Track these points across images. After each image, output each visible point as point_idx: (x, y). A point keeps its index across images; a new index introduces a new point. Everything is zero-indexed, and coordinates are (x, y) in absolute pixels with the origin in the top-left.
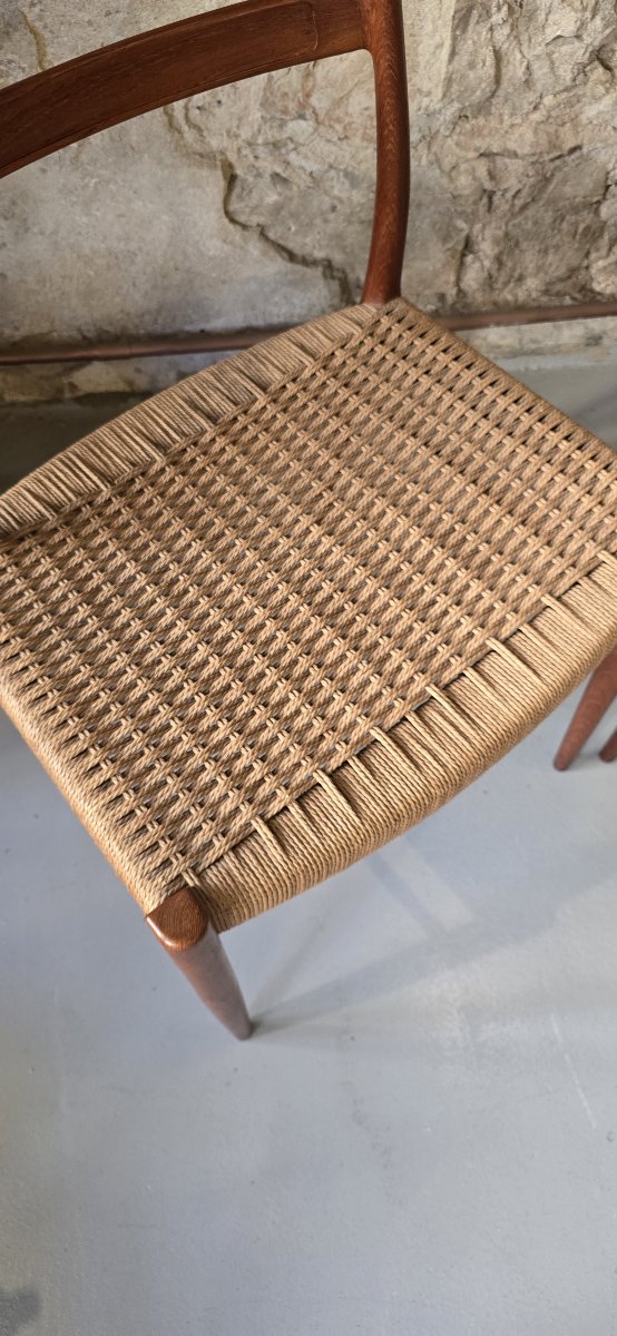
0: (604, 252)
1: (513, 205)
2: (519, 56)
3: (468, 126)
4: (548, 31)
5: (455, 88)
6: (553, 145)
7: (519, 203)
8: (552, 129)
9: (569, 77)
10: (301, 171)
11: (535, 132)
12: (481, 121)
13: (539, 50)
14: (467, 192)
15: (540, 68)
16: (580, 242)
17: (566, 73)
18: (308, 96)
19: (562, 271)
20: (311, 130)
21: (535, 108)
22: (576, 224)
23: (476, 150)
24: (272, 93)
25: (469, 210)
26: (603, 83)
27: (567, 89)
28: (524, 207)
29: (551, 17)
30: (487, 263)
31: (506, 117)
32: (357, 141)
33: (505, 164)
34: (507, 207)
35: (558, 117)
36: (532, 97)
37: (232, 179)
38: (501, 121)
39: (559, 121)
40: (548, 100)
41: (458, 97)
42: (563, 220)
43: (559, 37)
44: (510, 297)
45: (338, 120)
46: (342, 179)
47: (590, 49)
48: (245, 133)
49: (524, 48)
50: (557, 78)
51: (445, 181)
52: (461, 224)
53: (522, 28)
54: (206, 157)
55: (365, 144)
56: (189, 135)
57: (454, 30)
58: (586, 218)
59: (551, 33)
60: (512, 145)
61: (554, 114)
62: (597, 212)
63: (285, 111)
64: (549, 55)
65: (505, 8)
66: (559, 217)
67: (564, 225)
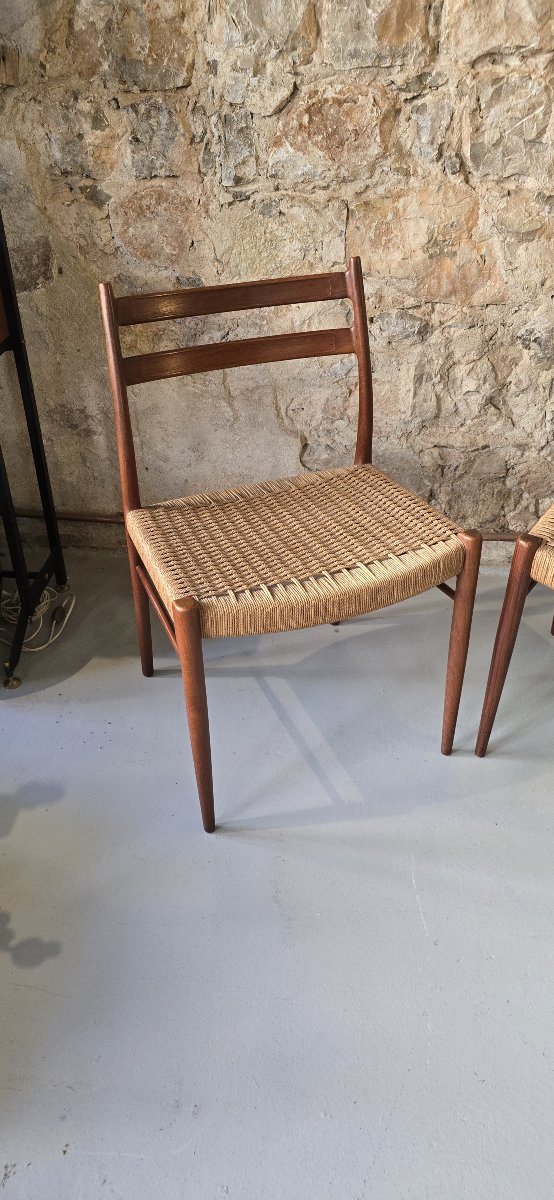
0: (512, 507)
1: (455, 474)
2: (450, 400)
3: (428, 432)
4: (463, 388)
5: (417, 410)
6: (472, 444)
7: (458, 473)
8: (473, 436)
9: (477, 410)
10: (340, 445)
11: (463, 436)
12: (434, 430)
13: (460, 397)
14: (429, 465)
15: (462, 406)
16: (497, 500)
17: (475, 409)
18: (345, 409)
19: (488, 516)
20: (346, 424)
21: (462, 425)
22: (492, 489)
23: (432, 443)
24: (328, 406)
25: (431, 475)
26: (495, 415)
27: (476, 417)
28: (461, 477)
29: (464, 382)
30: (443, 506)
31: (447, 429)
33: (449, 452)
34: (452, 474)
35: (475, 431)
36: (459, 420)
37: (305, 446)
38: (445, 431)
39: (476, 433)
40: (468, 422)
41: (420, 414)
42: (484, 486)
43: (468, 392)
47: (485, 397)
48: (314, 424)
49: (453, 396)
50: (471, 411)
51: (416, 457)
52: (427, 482)
53: (451, 388)
54: (294, 433)
56: (287, 422)
57: (415, 384)
58: (498, 486)
59: (465, 390)
60: (451, 443)
61: (473, 429)
62: (504, 483)
63: (334, 415)
64: (466, 400)
65: (439, 376)
66: (482, 484)
67: (486, 488)
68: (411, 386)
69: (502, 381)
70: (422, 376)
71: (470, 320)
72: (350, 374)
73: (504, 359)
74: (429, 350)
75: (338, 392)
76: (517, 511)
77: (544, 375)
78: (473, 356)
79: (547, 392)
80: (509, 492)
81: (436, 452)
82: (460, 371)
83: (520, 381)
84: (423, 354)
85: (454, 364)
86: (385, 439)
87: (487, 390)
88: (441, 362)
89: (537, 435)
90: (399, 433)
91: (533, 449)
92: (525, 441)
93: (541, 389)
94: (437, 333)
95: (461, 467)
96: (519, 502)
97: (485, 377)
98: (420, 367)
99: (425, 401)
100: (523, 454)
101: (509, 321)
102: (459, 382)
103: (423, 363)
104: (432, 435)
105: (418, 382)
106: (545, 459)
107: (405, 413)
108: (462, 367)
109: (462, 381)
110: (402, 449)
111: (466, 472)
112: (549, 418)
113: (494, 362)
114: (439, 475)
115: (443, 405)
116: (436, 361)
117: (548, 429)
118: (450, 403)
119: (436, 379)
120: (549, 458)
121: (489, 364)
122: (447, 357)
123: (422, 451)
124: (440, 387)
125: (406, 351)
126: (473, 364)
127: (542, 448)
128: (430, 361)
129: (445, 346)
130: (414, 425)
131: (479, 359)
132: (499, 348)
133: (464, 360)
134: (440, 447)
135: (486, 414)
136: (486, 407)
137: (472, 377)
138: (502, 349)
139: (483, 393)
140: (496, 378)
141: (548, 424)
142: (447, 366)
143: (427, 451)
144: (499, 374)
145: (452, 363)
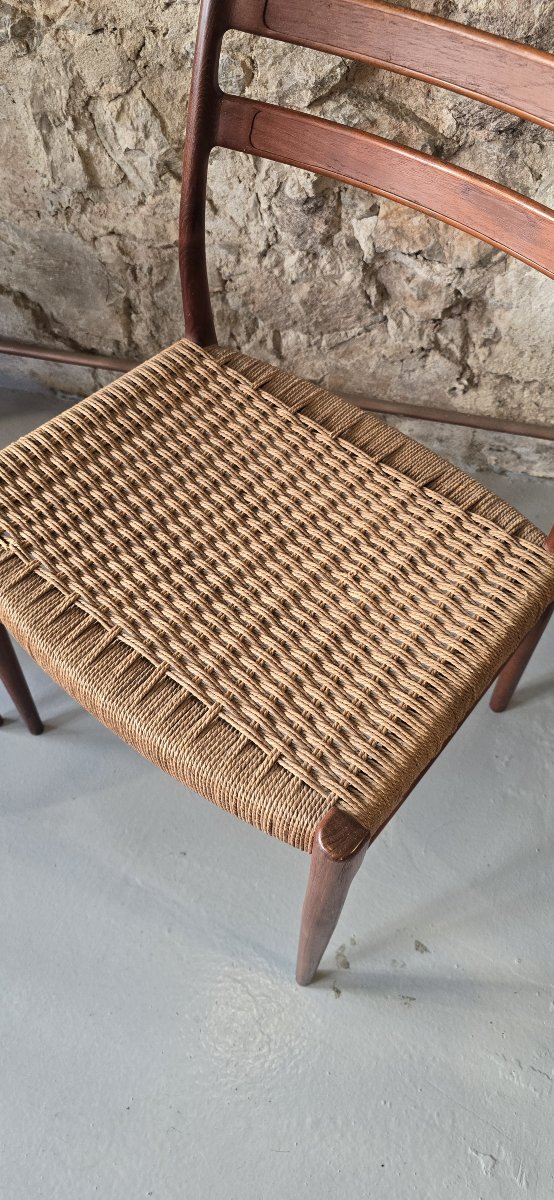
68: (37, 132)
69: (176, 136)
70: (45, 115)
71: (90, 17)
73: (170, 95)
74: (43, 70)
76: (252, 344)
78: (114, 86)
79: (251, 160)
81: (114, 240)
82: (105, 111)
84: (36, 78)
85: (90, 98)
86: (34, 214)
87: (153, 148)
88: (65, 94)
89: (253, 228)
90: (52, 209)
91: (250, 255)
92: (237, 241)
94: (48, 38)
95: (155, 271)
96: (254, 331)
97: (145, 127)
98: (36, 99)
99: (65, 159)
100: (238, 261)
101: (159, 25)
102: (110, 131)
103: (38, 93)
104: (103, 214)
105: (44, 126)
106: (271, 272)
107: (45, 176)
108: (105, 103)
109: (114, 129)
110: (62, 231)
111: (165, 278)
112: (264, 205)
113: (154, 100)
114: (130, 279)
115: (98, 168)
116: (58, 92)
117: (267, 222)
118: (108, 165)
119: (69, 124)
120: (276, 272)
121: (145, 102)
122: (72, 87)
123: (95, 239)
124: (82, 138)
125: (10, 68)
126: (120, 100)
127: (264, 254)
128: (48, 91)
129: (65, 65)
130: (66, 197)
131: (127, 92)
132: (160, 75)
133: (103, 92)
134: (119, 235)
135: (168, 189)
136: (163, 178)
137: (124, 124)
138: (165, 75)
139: (150, 155)
140: (164, 128)
141: (265, 216)
142: (79, 103)
143: (102, 239)
144: (168, 122)
145: (85, 97)
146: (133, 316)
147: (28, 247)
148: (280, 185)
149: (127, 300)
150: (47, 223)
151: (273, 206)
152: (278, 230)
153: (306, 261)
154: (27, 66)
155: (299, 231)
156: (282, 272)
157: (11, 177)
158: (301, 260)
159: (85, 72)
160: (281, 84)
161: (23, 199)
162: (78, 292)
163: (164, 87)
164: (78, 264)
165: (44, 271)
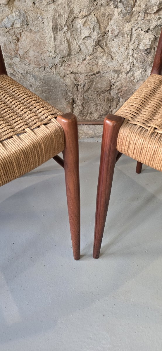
0: (115, 107)
1: (84, 89)
2: (76, 43)
3: (66, 64)
4: (82, 35)
5: (58, 50)
6: (91, 70)
7: (85, 88)
8: (91, 66)
9: (91, 50)
10: (19, 73)
11: (85, 66)
12: (70, 63)
13: (81, 41)
14: (69, 84)
15: (83, 47)
16: (107, 103)
17: (90, 48)
18: (17, 51)
19: (103, 112)
20: (19, 60)
21: (85, 60)
22: (104, 97)
23: (69, 71)
24: (6, 49)
25: (72, 90)
26: (102, 52)
27: (91, 55)
28: (87, 90)
29: (82, 31)
30: (80, 107)
31: (76, 62)
32: (33, 65)
33: (79, 76)
34: (82, 89)
35: (92, 63)
36: (82, 56)
38: (76, 63)
39: (92, 64)
40: (88, 58)
41: (59, 53)
42: (100, 95)
43: (85, 37)
44: (89, 118)
45: (27, 58)
46: (32, 77)
47: (95, 41)
49: (77, 40)
50: (88, 50)
51: (62, 80)
52: (70, 94)
53: (75, 35)
55: (36, 66)
57: (53, 32)
58: (107, 95)
59: (83, 36)
60: (80, 70)
61: (90, 62)
62: (110, 93)
63: (11, 54)
64: (85, 43)
65: (66, 26)
66: (99, 94)
67: (101, 97)
68: (52, 34)
69: (103, 30)
70: (57, 26)
72: (15, 26)
73: (104, 15)
74: (59, 8)
75: (11, 39)
77: (127, 26)
78: (85, 12)
79: (129, 37)
80: (113, 98)
81: (72, 76)
82: (79, 23)
83: (113, 30)
84: (55, 11)
85: (75, 18)
86: (43, 69)
87: (95, 35)
88: (66, 16)
89: (125, 64)
90: (50, 65)
91: (123, 73)
92: (119, 69)
93: (126, 35)
95: (86, 85)
96: (118, 104)
97: (94, 27)
98: (54, 20)
99: (61, 43)
100: (118, 76)
102: (79, 31)
103: (56, 17)
104: (69, 66)
105: (55, 30)
106: (130, 79)
107: (51, 52)
108: (79, 20)
109: (81, 30)
110: (53, 75)
111: (89, 88)
112: (131, 54)
113: (98, 17)
114: (75, 90)
115: (72, 46)
116: (64, 16)
117: (131, 61)
118: (76, 45)
119: (65, 29)
120: (132, 78)
121: (95, 18)
122: (69, 13)
123: (64, 76)
124: (68, 34)
125: (45, 9)
126: (86, 18)
127: (128, 72)
128: (60, 16)
129: (68, 5)
130: (57, 60)
131: (89, 15)
132: (100, 8)
133: (80, 15)
134: (74, 73)
135: (97, 52)
136: (96, 47)
137: (86, 27)
138: (102, 8)
139: (93, 38)
140: (100, 28)
141: (131, 58)
142: (71, 20)
143: (67, 76)
144: (102, 25)
145: (73, 17)
146: (74, 105)
147: (38, 83)
148: (138, 44)
149: (73, 99)
150: (47, 72)
151: (134, 54)
152: (135, 62)
153: (143, 73)
154: (52, 7)
155: (143, 61)
156: (134, 78)
157: (37, 54)
158: (141, 72)
159: (75, 7)
160: (146, 5)
161: (40, 62)
162: (54, 99)
163: (102, 12)
164: (56, 87)
165: (42, 92)
